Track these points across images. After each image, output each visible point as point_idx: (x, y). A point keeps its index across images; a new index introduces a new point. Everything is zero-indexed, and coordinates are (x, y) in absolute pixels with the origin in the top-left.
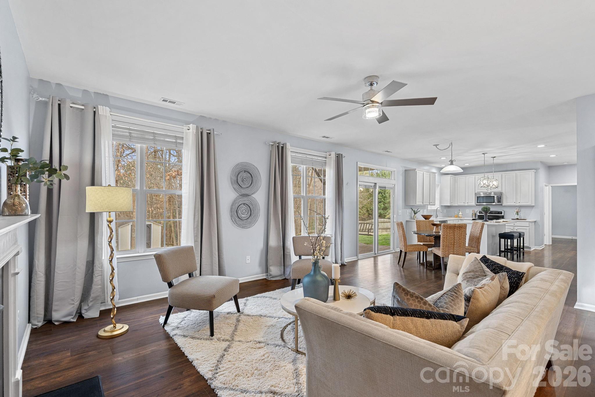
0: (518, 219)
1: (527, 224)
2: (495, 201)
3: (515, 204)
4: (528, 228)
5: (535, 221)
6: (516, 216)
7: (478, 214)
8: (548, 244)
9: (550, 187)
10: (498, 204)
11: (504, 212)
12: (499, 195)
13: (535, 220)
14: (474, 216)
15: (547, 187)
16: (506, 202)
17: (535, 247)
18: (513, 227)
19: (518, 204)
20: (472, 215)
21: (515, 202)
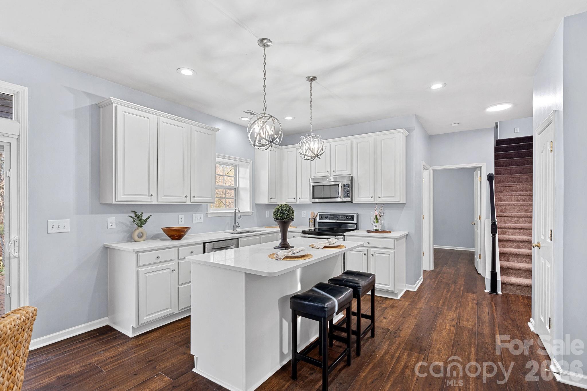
0: (376, 231)
1: (390, 243)
2: (340, 194)
3: (372, 200)
4: (393, 251)
5: (407, 235)
6: (375, 224)
7: (318, 220)
8: (428, 270)
9: (432, 172)
10: (345, 200)
11: (358, 216)
12: (346, 183)
13: (406, 233)
14: (312, 224)
15: (428, 171)
16: (359, 197)
17: (407, 285)
18: (366, 249)
19: (378, 201)
20: (310, 222)
21: (372, 197)
